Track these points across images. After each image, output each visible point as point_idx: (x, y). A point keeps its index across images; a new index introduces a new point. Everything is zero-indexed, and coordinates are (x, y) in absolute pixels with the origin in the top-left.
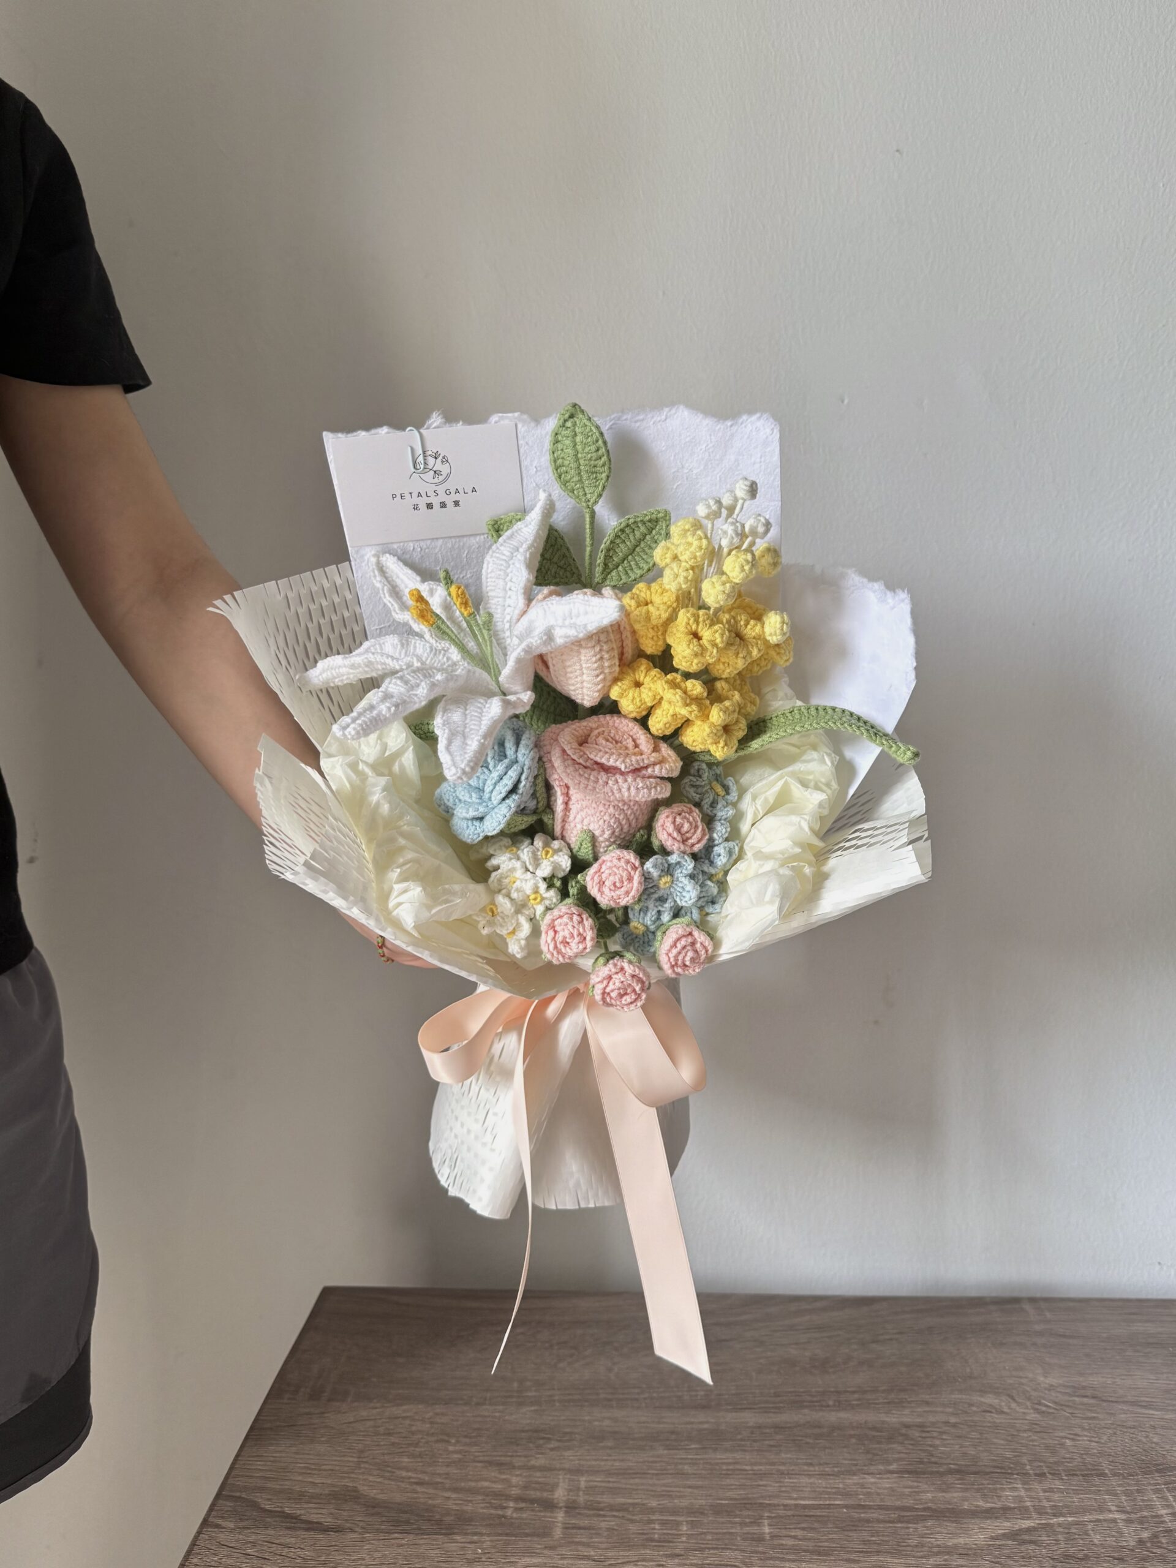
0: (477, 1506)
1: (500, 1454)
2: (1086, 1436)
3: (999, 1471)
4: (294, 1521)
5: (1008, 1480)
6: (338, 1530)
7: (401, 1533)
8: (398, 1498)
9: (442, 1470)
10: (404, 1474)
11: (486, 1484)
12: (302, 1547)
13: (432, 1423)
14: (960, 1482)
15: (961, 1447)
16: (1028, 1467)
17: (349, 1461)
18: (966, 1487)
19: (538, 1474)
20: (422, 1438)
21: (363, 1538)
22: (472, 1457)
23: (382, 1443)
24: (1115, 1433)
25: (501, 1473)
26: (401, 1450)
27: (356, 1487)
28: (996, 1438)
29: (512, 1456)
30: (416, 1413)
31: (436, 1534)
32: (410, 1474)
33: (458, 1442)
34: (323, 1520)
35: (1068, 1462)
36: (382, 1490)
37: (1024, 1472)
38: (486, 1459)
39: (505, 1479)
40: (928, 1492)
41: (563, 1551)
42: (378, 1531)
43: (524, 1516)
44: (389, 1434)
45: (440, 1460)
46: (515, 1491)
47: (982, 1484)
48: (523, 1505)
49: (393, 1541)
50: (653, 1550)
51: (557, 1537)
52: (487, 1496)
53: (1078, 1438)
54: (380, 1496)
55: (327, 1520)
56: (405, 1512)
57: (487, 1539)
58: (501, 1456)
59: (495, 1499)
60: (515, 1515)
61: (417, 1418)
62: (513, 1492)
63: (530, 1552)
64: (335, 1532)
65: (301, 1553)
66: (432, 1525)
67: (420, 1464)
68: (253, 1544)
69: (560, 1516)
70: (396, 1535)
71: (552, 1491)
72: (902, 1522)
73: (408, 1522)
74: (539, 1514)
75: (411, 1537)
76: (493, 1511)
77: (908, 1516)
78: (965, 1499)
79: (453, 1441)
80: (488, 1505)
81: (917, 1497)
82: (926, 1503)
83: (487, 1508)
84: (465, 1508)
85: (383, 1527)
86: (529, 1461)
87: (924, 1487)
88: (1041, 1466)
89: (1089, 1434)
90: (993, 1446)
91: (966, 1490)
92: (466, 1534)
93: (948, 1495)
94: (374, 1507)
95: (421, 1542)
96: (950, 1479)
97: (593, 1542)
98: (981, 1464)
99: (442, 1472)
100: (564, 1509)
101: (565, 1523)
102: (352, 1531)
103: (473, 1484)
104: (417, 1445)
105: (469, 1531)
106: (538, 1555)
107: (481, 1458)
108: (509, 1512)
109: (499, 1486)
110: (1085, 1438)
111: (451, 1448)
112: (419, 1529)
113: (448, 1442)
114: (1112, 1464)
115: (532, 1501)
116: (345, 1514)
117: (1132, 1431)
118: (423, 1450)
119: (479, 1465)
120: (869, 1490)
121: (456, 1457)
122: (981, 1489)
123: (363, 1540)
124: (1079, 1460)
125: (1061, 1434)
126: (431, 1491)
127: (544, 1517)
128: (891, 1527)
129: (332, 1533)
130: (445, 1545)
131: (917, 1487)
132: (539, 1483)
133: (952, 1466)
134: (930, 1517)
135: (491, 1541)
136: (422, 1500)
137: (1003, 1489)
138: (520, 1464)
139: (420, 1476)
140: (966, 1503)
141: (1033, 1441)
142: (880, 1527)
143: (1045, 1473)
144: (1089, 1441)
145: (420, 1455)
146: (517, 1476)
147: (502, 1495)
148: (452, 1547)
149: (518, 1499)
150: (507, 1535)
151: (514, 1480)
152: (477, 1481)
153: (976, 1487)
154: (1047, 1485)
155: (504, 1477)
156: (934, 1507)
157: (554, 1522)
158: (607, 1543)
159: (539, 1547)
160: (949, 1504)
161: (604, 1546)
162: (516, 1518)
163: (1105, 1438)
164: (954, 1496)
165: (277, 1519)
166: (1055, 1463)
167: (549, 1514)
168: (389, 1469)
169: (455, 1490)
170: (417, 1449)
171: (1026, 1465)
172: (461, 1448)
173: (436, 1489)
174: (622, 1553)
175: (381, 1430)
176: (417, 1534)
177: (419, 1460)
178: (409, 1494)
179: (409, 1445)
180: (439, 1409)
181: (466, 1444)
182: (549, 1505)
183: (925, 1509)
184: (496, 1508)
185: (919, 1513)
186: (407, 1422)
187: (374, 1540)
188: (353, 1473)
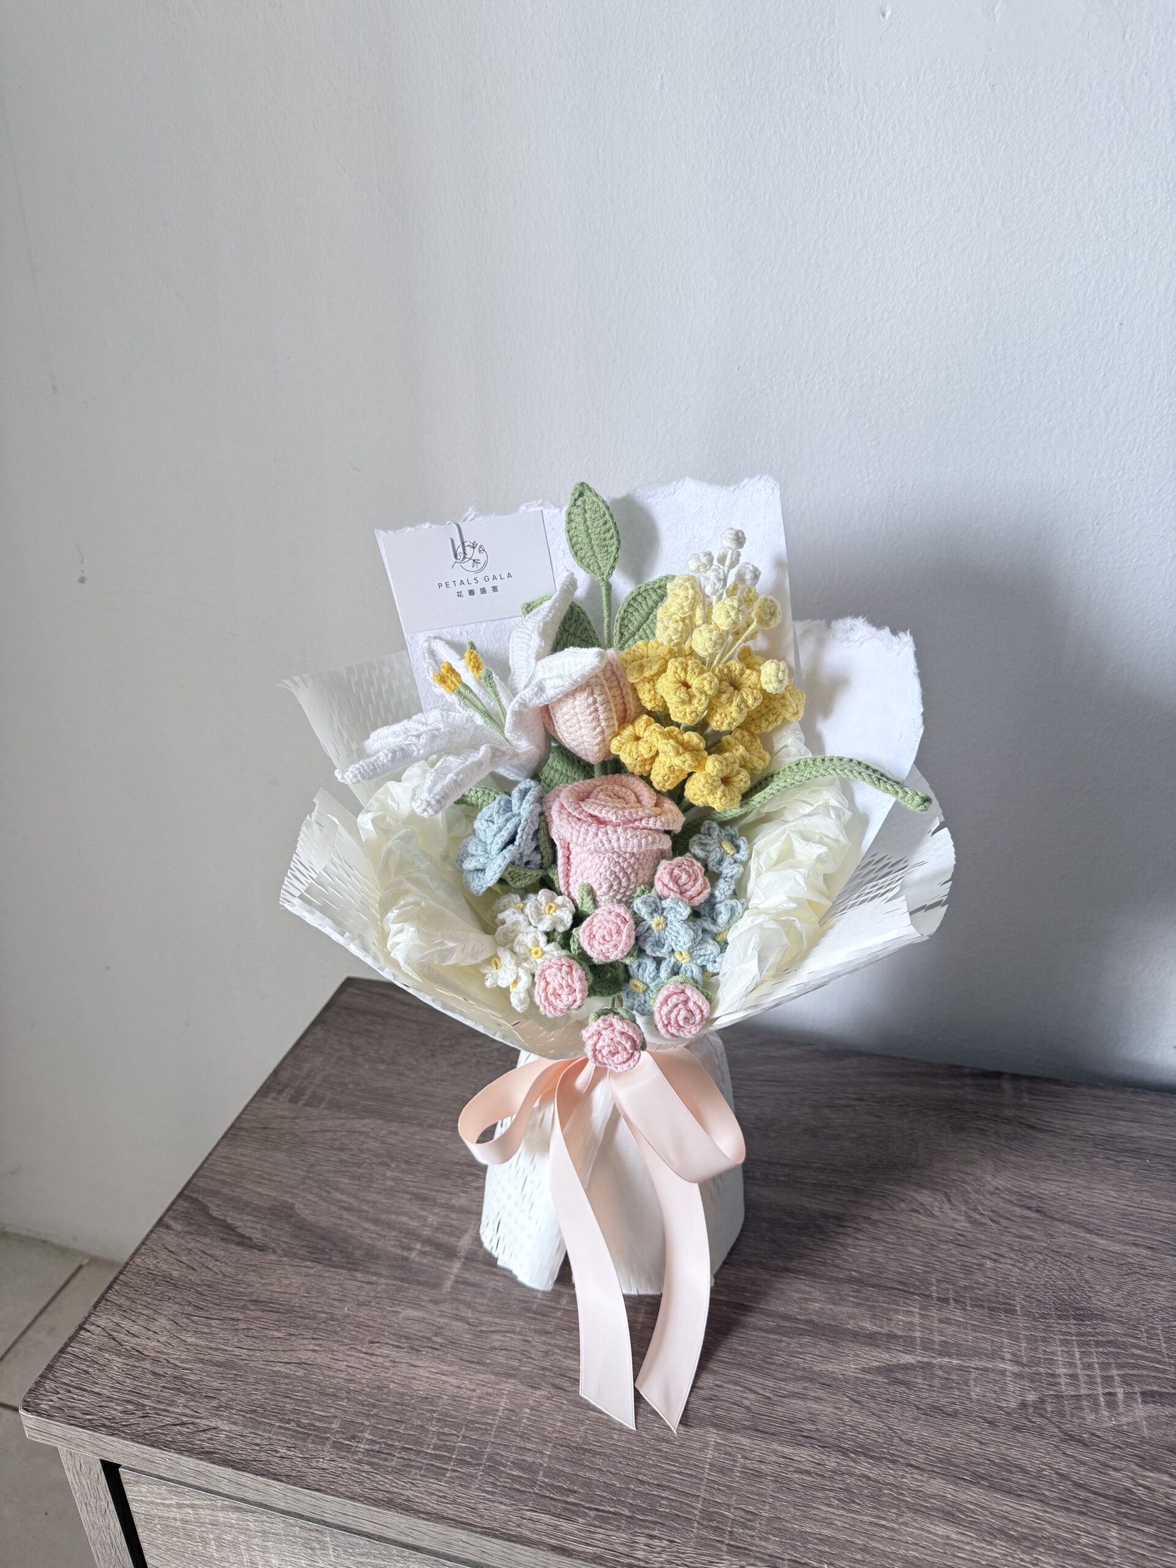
0: (388, 1244)
1: (429, 1186)
2: (1012, 1258)
3: (900, 1287)
4: (230, 1232)
5: (907, 1301)
6: (262, 1248)
7: (312, 1261)
8: (324, 1221)
9: (371, 1197)
10: (339, 1196)
11: (404, 1219)
12: (227, 1261)
13: (383, 1142)
14: (855, 1294)
15: (872, 1252)
16: (934, 1288)
17: (298, 1174)
18: (859, 1301)
19: (453, 1216)
20: (368, 1158)
21: (281, 1261)
22: (403, 1187)
23: (332, 1159)
24: (1045, 1261)
25: (422, 1209)
26: (346, 1169)
27: (293, 1204)
28: (913, 1246)
29: (438, 1191)
30: (372, 1129)
31: (342, 1268)
32: (344, 1197)
33: (397, 1166)
34: (253, 1236)
35: (980, 1289)
36: (314, 1211)
37: (928, 1293)
38: (415, 1190)
39: (423, 1216)
40: (817, 1301)
41: (446, 1308)
42: (295, 1256)
43: (425, 1261)
44: (341, 1150)
45: (375, 1185)
46: (426, 1232)
47: (878, 1301)
48: (428, 1249)
49: (303, 1269)
50: (526, 1322)
51: (444, 1291)
52: (400, 1233)
53: (1002, 1260)
54: (309, 1218)
55: (257, 1236)
56: (323, 1238)
57: (383, 1280)
58: (428, 1189)
59: (405, 1238)
60: (417, 1259)
61: (371, 1135)
62: (425, 1233)
63: (415, 1304)
64: (260, 1250)
65: (224, 1269)
66: (342, 1257)
67: (356, 1187)
68: (190, 1251)
69: (456, 1267)
70: (308, 1263)
71: (459, 1237)
72: (777, 1333)
73: (323, 1251)
74: (438, 1261)
75: (320, 1267)
76: (399, 1251)
77: (786, 1327)
78: (852, 1316)
79: (393, 1166)
80: (397, 1243)
81: (804, 1306)
82: (810, 1314)
83: (395, 1246)
84: (377, 1243)
85: (300, 1252)
86: (450, 1200)
87: (816, 1294)
88: (948, 1289)
89: (1015, 1257)
90: (906, 1256)
91: (858, 1305)
92: (368, 1273)
93: (836, 1309)
94: (301, 1229)
95: (327, 1274)
96: (846, 1289)
97: (475, 1303)
98: (885, 1275)
99: (372, 1199)
100: (463, 1260)
101: (458, 1276)
102: (274, 1252)
103: (393, 1217)
104: (360, 1165)
105: (372, 1270)
106: (423, 1308)
107: (411, 1189)
108: (413, 1255)
109: (415, 1224)
110: (1009, 1261)
111: (389, 1174)
112: (330, 1260)
113: (388, 1166)
114: (1028, 1299)
115: (439, 1246)
116: (275, 1232)
117: (1064, 1260)
118: (364, 1171)
119: (407, 1196)
120: (758, 1288)
121: (390, 1183)
122: (875, 1307)
123: (280, 1263)
124: (993, 1287)
125: (986, 1252)
126: (354, 1219)
127: (443, 1265)
128: (764, 1337)
129: (256, 1251)
130: (347, 1282)
131: (809, 1293)
132: (451, 1226)
133: (853, 1273)
134: (807, 1333)
135: (387, 1285)
136: (343, 1228)
137: (897, 1311)
138: (442, 1201)
139: (352, 1201)
140: (852, 1322)
141: (951, 1256)
142: (752, 1335)
143: (948, 1299)
144: (1012, 1265)
145: (359, 1178)
146: (435, 1214)
147: (413, 1234)
148: (351, 1285)
149: (427, 1241)
150: (403, 1280)
151: (431, 1219)
152: (397, 1214)
153: (869, 1303)
154: (945, 1314)
155: (422, 1213)
156: (816, 1321)
157: (448, 1273)
158: (488, 1306)
159: (426, 1298)
160: (834, 1320)
161: (483, 1309)
162: (417, 1263)
163: (1032, 1264)
164: (843, 1310)
165: (217, 1228)
166: (965, 1288)
167: (447, 1263)
168: (328, 1189)
169: (376, 1221)
170: (360, 1171)
171: (932, 1284)
172: (398, 1174)
173: (359, 1217)
174: (496, 1320)
175: (337, 1143)
176: (326, 1265)
177: (357, 1182)
178: (333, 1220)
179: (355, 1164)
180: (394, 1127)
181: (403, 1171)
182: (450, 1253)
183: (807, 1322)
184: (403, 1248)
185: (799, 1326)
186: (362, 1138)
187: (288, 1265)
188: (296, 1188)
